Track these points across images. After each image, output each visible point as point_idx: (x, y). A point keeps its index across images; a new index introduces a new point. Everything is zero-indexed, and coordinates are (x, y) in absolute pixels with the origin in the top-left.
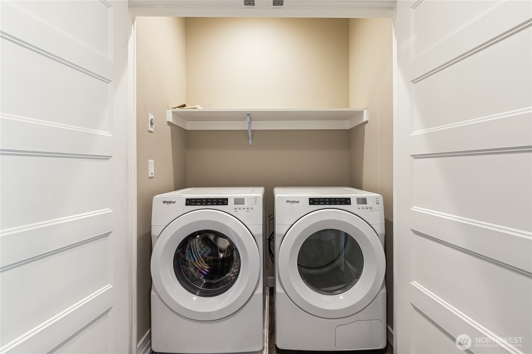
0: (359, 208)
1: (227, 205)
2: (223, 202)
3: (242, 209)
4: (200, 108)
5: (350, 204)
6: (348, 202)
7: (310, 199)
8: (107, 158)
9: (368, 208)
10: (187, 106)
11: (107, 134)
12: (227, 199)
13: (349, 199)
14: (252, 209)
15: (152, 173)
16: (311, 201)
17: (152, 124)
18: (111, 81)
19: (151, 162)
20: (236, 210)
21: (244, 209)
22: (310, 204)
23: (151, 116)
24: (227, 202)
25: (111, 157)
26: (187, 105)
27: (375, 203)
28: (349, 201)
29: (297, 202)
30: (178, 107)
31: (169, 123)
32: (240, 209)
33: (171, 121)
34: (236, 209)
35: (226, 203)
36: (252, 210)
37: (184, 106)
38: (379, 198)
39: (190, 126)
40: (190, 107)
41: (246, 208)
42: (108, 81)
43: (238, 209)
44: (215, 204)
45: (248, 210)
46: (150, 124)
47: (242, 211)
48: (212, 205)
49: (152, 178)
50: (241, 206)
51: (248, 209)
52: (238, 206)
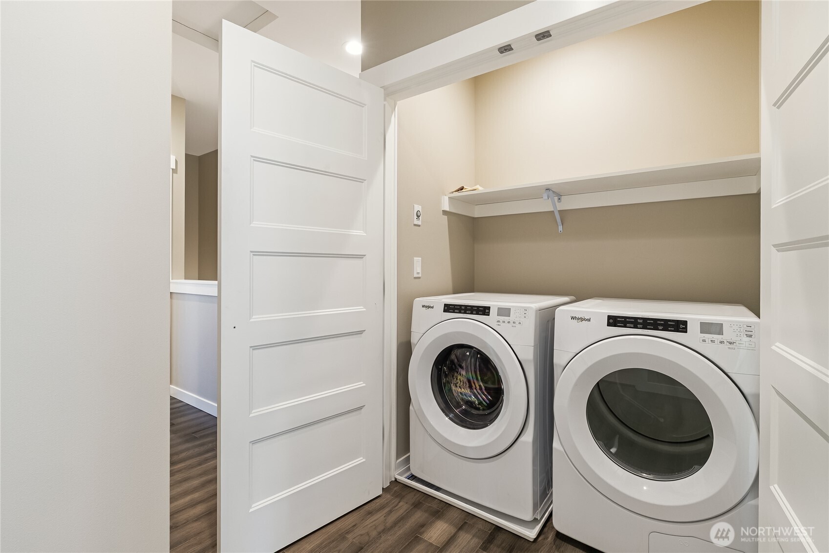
0: (704, 341)
1: (489, 315)
2: (484, 311)
3: (506, 322)
4: (480, 189)
5: (686, 332)
6: (681, 328)
7: (609, 317)
8: (361, 257)
9: (725, 342)
10: (466, 189)
11: (360, 233)
12: (489, 308)
13: (685, 323)
14: (520, 323)
15: (418, 273)
16: (611, 321)
17: (418, 216)
18: (365, 180)
19: (418, 261)
20: (499, 323)
21: (509, 322)
22: (609, 324)
23: (418, 208)
24: (489, 312)
25: (365, 255)
26: (465, 187)
27: (742, 334)
28: (684, 326)
29: (587, 320)
30: (456, 191)
31: (445, 212)
32: (504, 322)
33: (447, 209)
34: (498, 321)
35: (487, 312)
36: (519, 325)
37: (462, 189)
38: (753, 327)
39: (478, 212)
40: (470, 189)
41: (512, 322)
42: (362, 181)
43: (501, 321)
44: (474, 312)
45: (514, 325)
46: (416, 217)
47: (506, 324)
48: (472, 313)
49: (419, 278)
50: (506, 319)
51: (514, 323)
52: (502, 318)
